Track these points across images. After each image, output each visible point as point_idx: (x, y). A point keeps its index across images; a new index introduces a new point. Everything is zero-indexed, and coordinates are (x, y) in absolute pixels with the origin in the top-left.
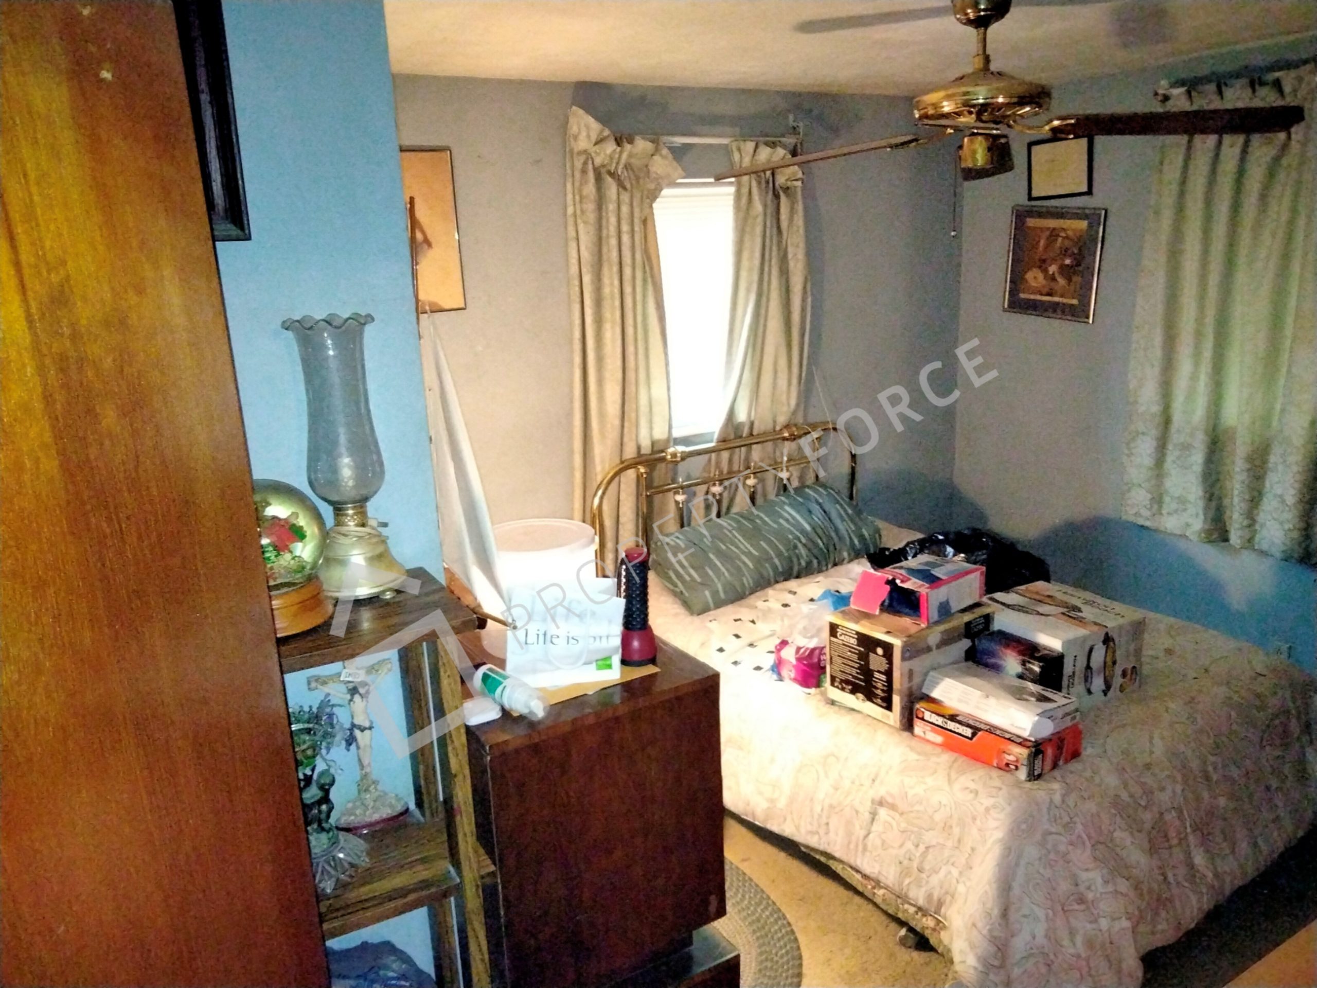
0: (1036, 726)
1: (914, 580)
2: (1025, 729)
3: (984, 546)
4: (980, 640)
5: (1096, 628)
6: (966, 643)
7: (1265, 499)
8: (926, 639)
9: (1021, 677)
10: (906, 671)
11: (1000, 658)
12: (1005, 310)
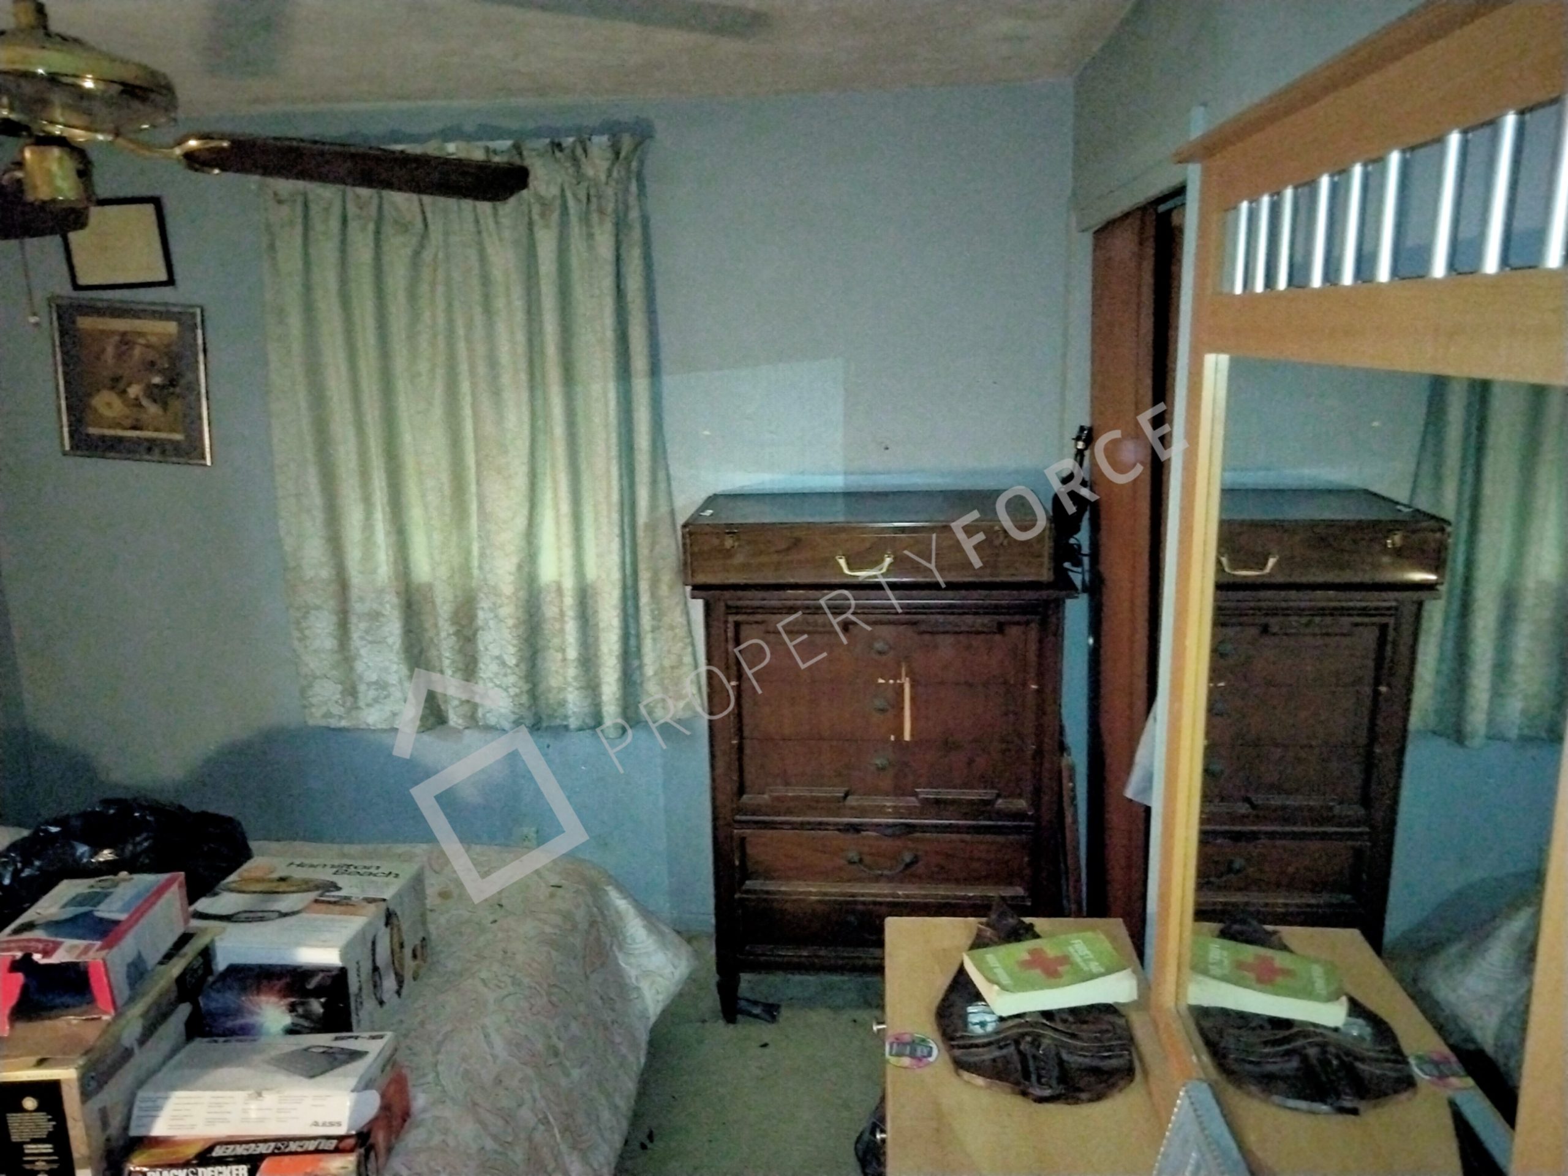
0: (355, 1110)
1: (69, 942)
2: (339, 1124)
3: (140, 826)
4: (208, 997)
5: (372, 907)
6: (184, 1010)
7: (481, 665)
8: (118, 1039)
9: (291, 1031)
10: (96, 1115)
11: (252, 1013)
12: (65, 454)
